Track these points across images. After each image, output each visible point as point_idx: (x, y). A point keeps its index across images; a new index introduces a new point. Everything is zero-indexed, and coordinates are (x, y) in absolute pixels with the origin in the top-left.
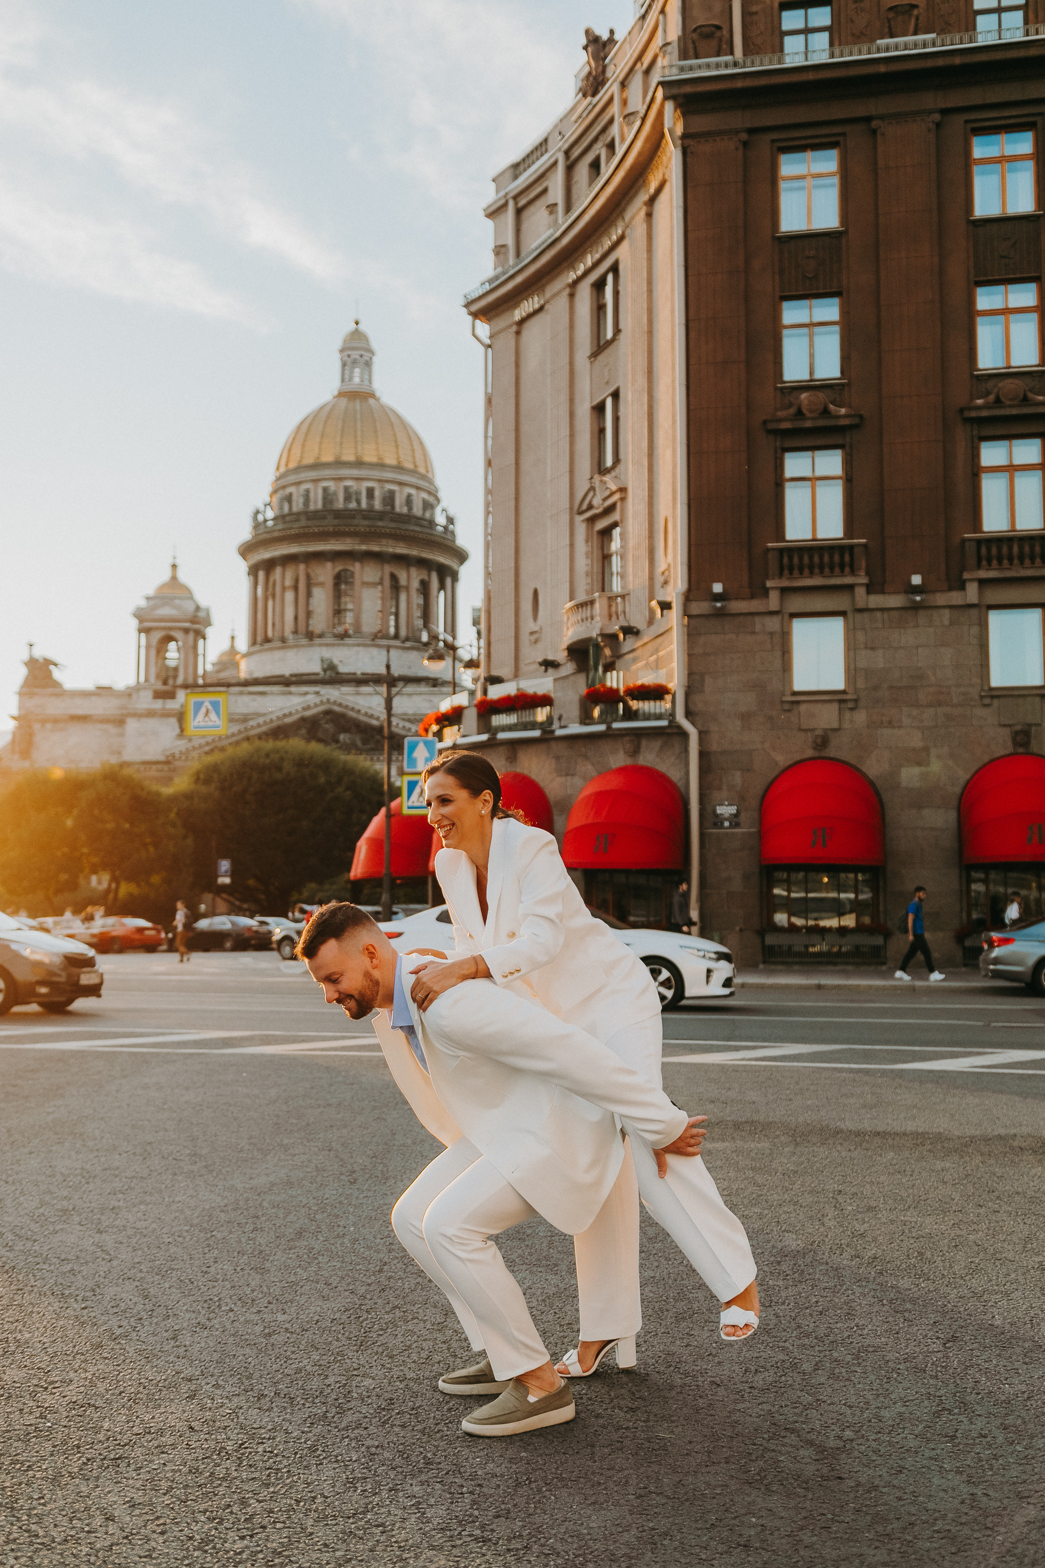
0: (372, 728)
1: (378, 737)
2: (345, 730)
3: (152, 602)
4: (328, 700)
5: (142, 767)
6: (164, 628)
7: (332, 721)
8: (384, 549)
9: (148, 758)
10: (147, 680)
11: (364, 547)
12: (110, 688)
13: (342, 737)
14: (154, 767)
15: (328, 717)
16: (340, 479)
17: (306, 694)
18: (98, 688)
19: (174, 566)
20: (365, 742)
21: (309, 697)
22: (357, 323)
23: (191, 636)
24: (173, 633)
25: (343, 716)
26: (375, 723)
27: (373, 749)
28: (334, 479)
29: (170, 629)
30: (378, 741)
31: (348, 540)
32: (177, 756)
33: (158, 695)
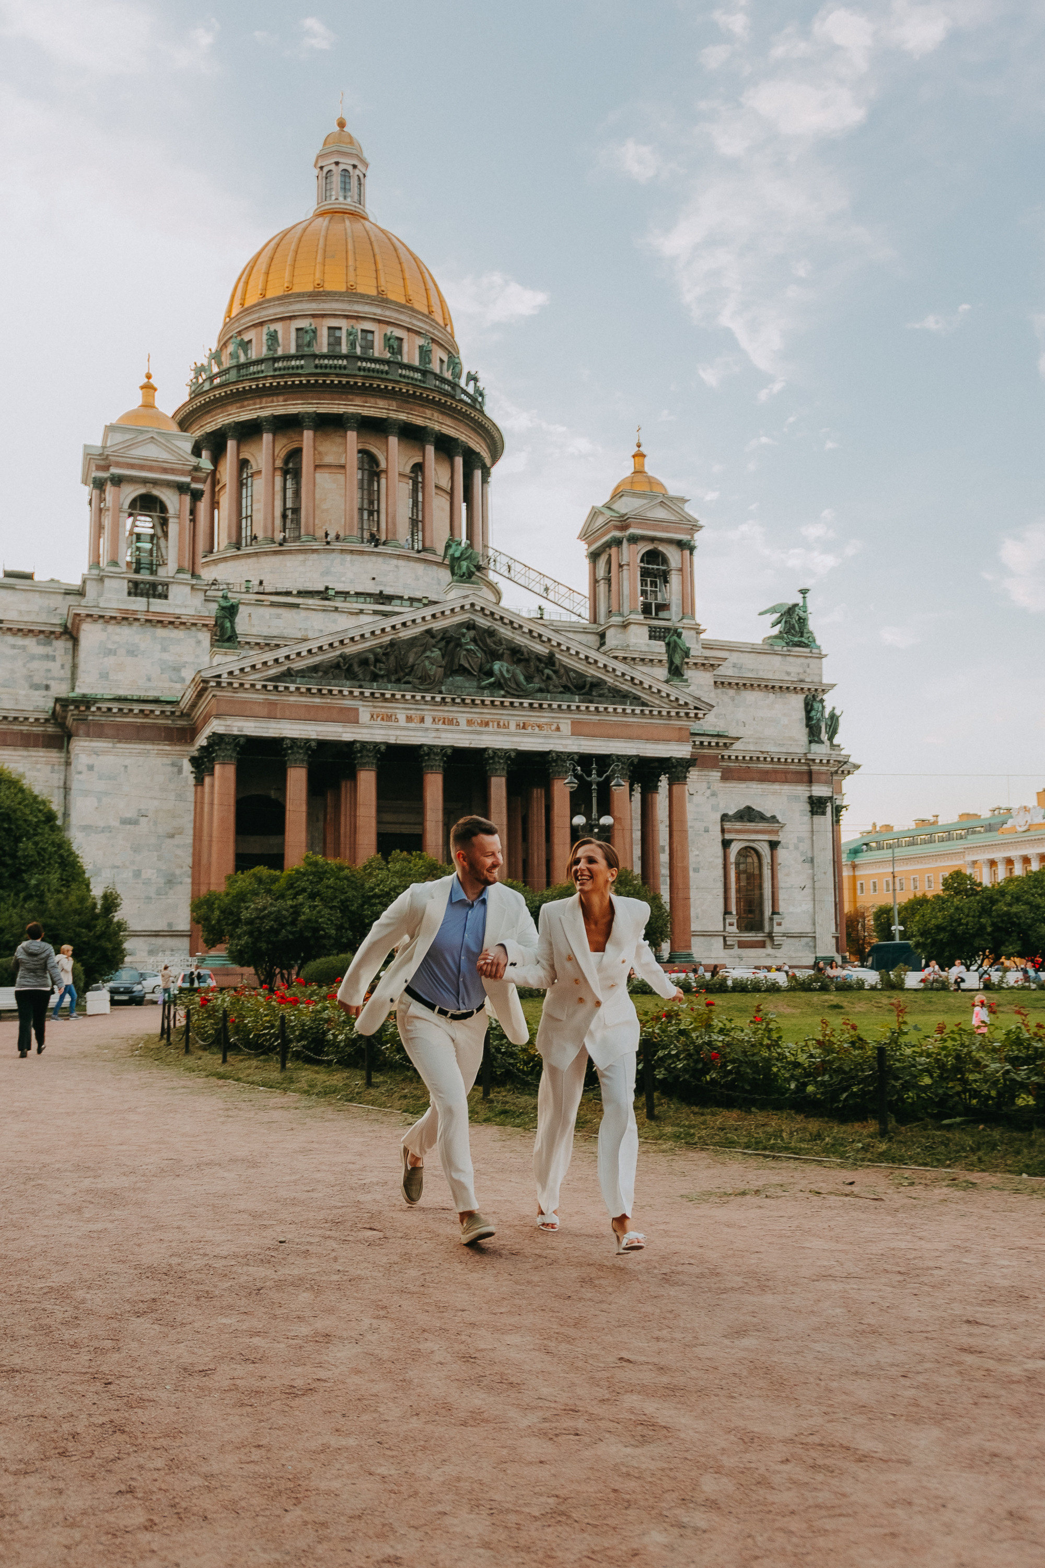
0: (539, 658)
1: (547, 671)
2: (499, 657)
3: (118, 438)
4: (472, 605)
5: (115, 707)
6: (145, 481)
7: (474, 640)
8: (428, 424)
9: (122, 692)
10: (114, 563)
11: (403, 417)
12: (29, 577)
13: (497, 666)
14: (136, 708)
15: (472, 633)
16: (357, 318)
17: (361, 611)
18: (8, 575)
19: (148, 388)
20: (529, 679)
21: (364, 619)
22: (342, 124)
23: (187, 499)
24: (156, 492)
25: (491, 633)
26: (541, 649)
27: (541, 690)
28: (347, 317)
29: (155, 483)
30: (549, 678)
31: (381, 403)
32: (225, 679)
33: (136, 589)
